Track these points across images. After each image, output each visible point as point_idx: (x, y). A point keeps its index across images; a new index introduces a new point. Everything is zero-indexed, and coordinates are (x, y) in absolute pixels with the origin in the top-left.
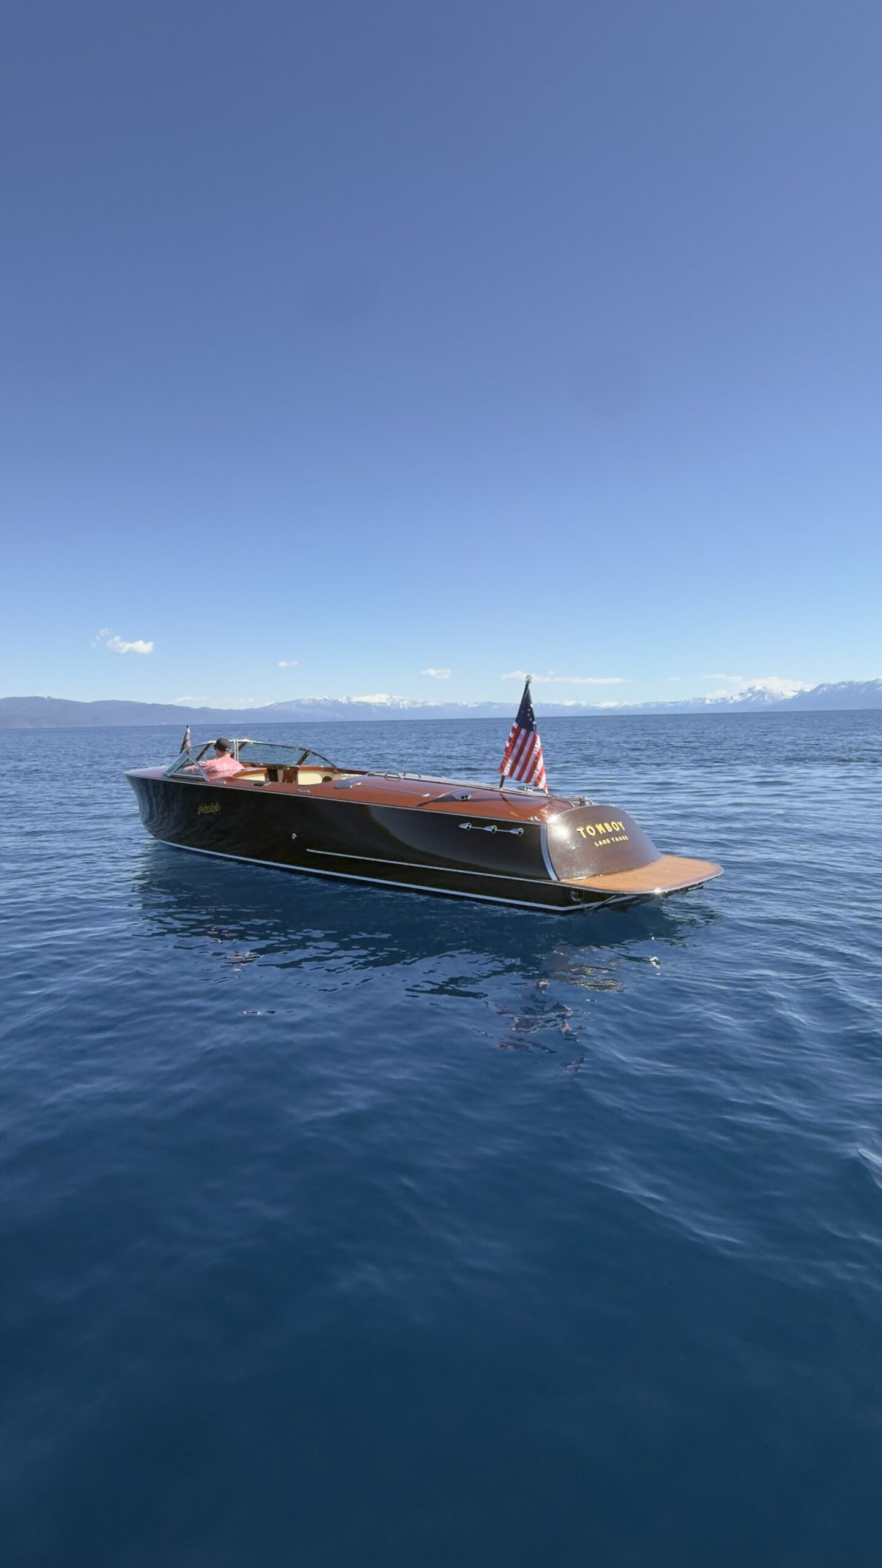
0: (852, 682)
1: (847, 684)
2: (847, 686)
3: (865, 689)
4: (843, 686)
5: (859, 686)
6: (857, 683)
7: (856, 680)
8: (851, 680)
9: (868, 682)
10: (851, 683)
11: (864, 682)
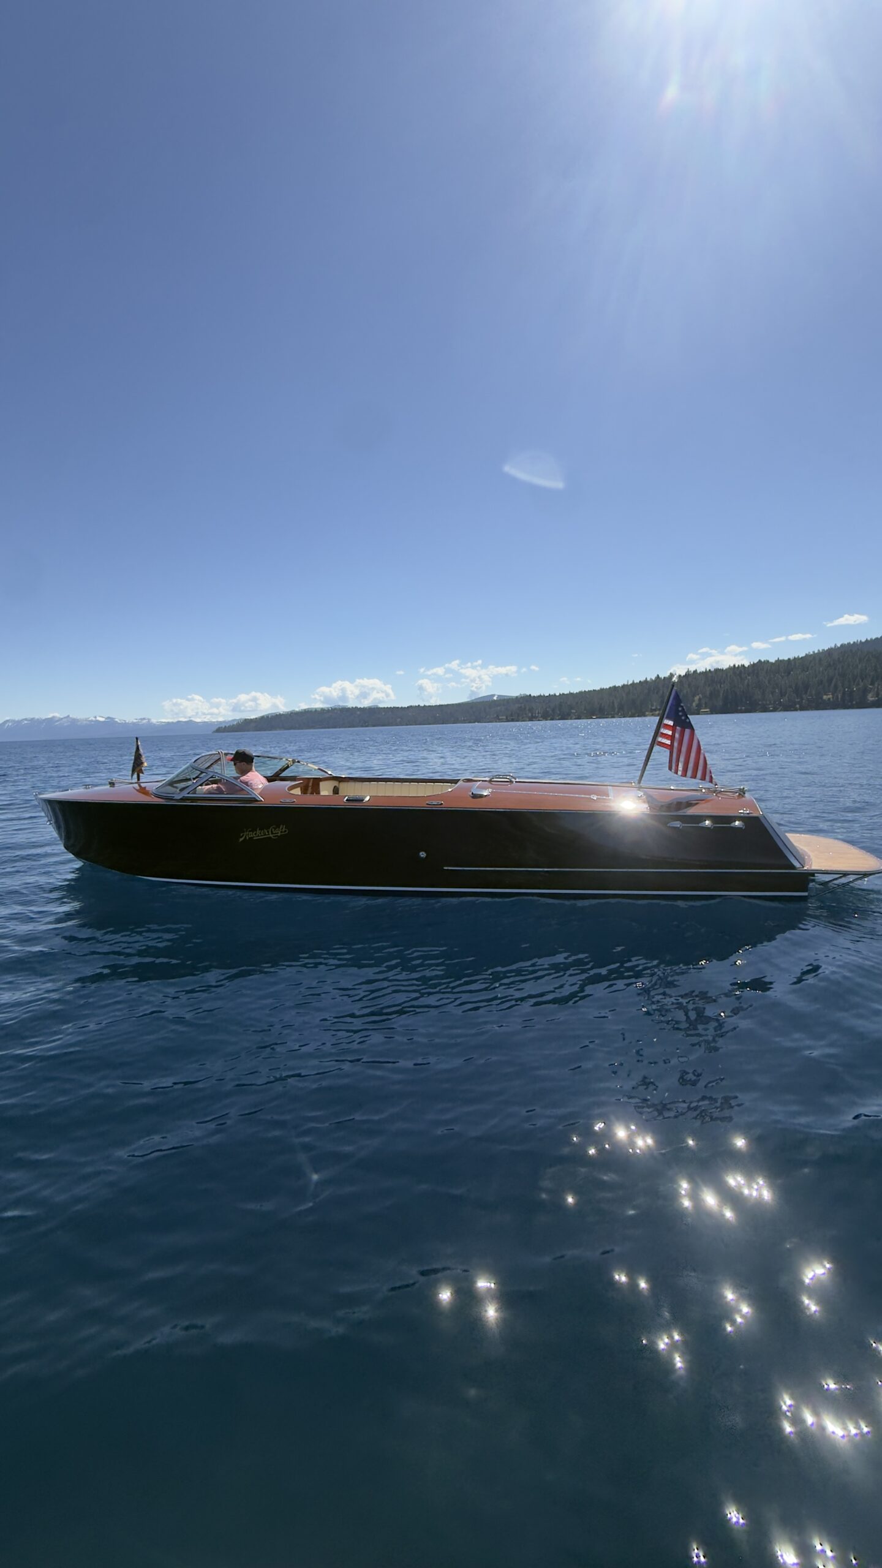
0: (34, 718)
1: (29, 720)
2: (29, 722)
3: (44, 724)
4: (26, 722)
5: (40, 722)
6: (38, 719)
7: (37, 717)
8: (32, 717)
9: (46, 719)
10: (32, 719)
11: (44, 718)
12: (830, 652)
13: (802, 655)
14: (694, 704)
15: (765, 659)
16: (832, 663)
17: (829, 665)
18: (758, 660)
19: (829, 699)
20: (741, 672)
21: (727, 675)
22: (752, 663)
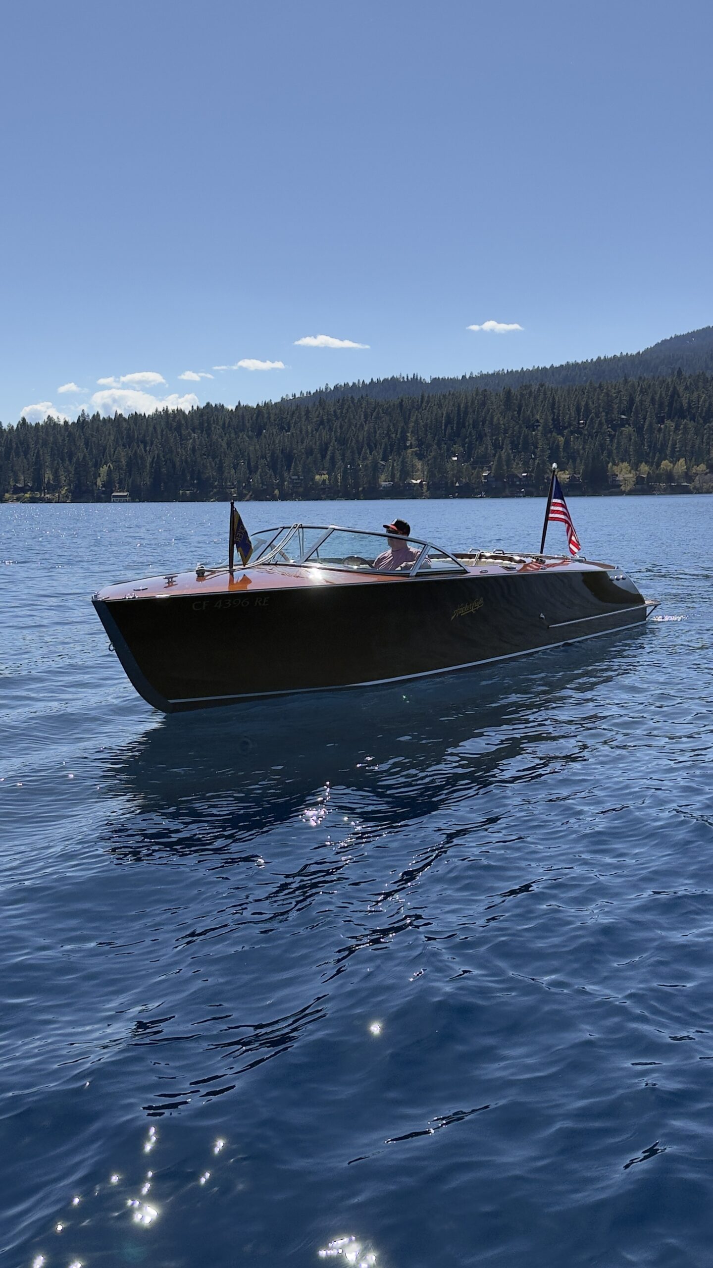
12: (320, 398)
13: (276, 399)
14: (99, 482)
15: (218, 403)
16: (325, 418)
17: (322, 423)
18: (205, 404)
19: (324, 481)
20: (179, 426)
21: (155, 428)
22: (195, 408)
